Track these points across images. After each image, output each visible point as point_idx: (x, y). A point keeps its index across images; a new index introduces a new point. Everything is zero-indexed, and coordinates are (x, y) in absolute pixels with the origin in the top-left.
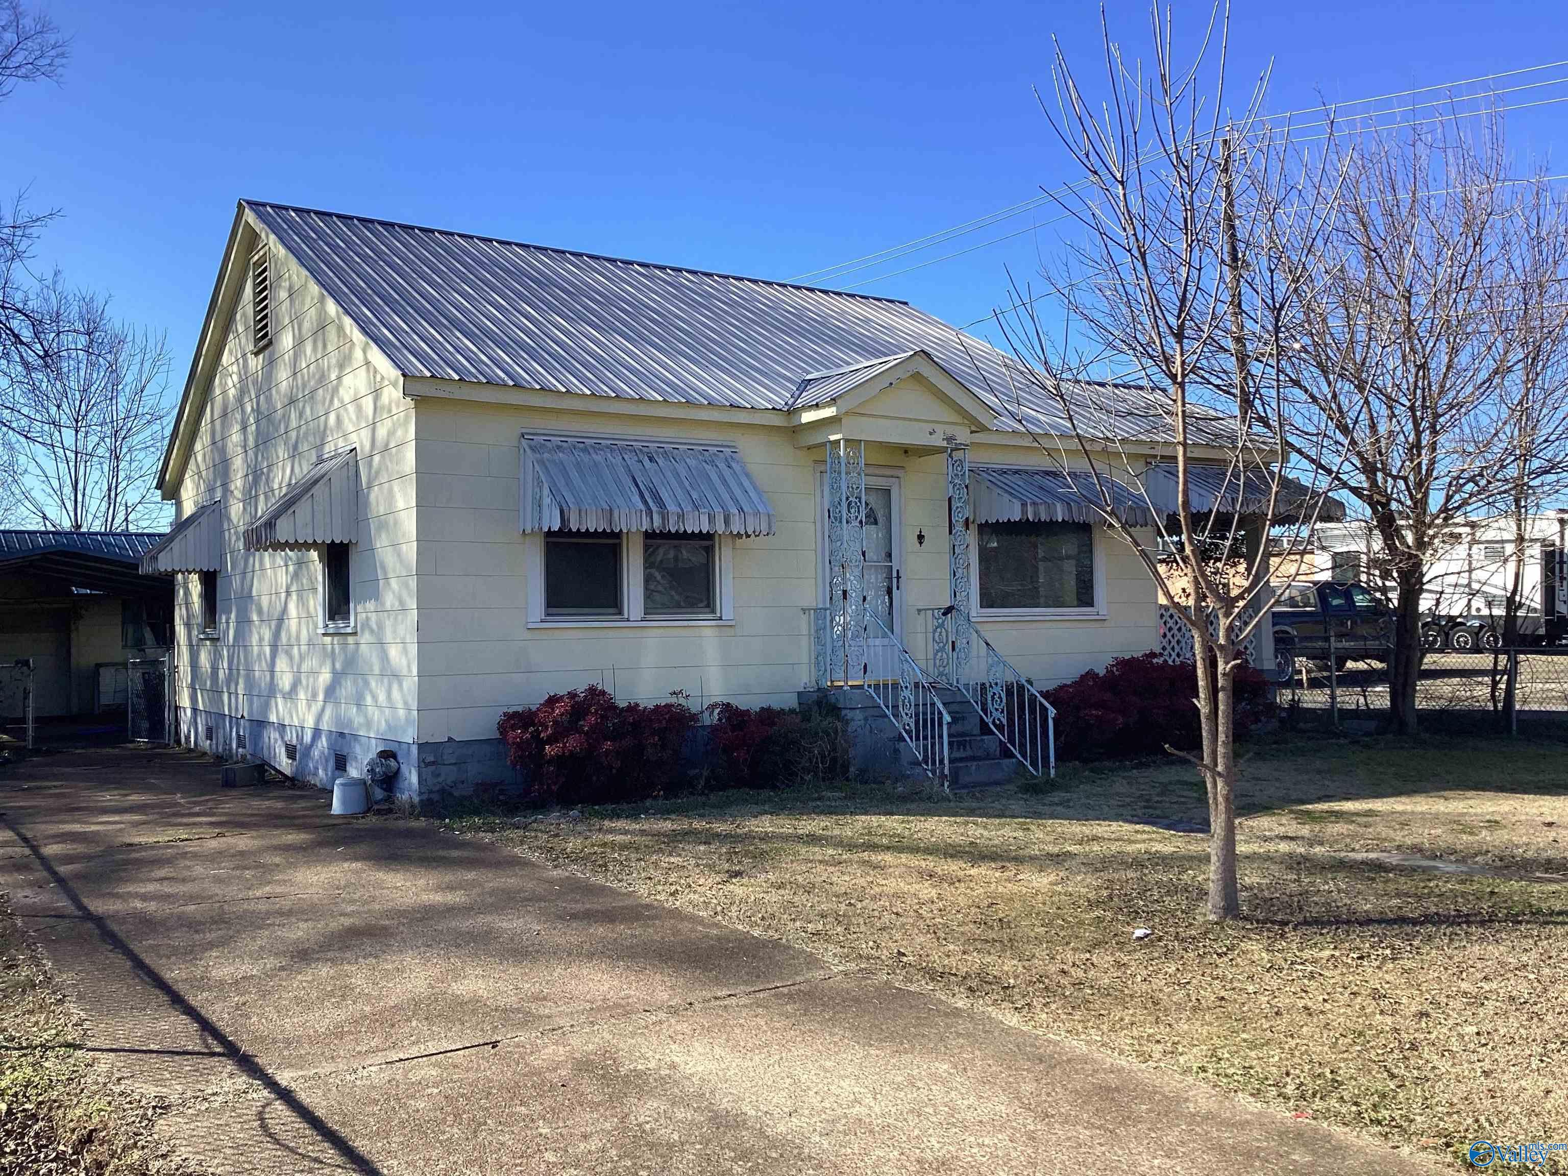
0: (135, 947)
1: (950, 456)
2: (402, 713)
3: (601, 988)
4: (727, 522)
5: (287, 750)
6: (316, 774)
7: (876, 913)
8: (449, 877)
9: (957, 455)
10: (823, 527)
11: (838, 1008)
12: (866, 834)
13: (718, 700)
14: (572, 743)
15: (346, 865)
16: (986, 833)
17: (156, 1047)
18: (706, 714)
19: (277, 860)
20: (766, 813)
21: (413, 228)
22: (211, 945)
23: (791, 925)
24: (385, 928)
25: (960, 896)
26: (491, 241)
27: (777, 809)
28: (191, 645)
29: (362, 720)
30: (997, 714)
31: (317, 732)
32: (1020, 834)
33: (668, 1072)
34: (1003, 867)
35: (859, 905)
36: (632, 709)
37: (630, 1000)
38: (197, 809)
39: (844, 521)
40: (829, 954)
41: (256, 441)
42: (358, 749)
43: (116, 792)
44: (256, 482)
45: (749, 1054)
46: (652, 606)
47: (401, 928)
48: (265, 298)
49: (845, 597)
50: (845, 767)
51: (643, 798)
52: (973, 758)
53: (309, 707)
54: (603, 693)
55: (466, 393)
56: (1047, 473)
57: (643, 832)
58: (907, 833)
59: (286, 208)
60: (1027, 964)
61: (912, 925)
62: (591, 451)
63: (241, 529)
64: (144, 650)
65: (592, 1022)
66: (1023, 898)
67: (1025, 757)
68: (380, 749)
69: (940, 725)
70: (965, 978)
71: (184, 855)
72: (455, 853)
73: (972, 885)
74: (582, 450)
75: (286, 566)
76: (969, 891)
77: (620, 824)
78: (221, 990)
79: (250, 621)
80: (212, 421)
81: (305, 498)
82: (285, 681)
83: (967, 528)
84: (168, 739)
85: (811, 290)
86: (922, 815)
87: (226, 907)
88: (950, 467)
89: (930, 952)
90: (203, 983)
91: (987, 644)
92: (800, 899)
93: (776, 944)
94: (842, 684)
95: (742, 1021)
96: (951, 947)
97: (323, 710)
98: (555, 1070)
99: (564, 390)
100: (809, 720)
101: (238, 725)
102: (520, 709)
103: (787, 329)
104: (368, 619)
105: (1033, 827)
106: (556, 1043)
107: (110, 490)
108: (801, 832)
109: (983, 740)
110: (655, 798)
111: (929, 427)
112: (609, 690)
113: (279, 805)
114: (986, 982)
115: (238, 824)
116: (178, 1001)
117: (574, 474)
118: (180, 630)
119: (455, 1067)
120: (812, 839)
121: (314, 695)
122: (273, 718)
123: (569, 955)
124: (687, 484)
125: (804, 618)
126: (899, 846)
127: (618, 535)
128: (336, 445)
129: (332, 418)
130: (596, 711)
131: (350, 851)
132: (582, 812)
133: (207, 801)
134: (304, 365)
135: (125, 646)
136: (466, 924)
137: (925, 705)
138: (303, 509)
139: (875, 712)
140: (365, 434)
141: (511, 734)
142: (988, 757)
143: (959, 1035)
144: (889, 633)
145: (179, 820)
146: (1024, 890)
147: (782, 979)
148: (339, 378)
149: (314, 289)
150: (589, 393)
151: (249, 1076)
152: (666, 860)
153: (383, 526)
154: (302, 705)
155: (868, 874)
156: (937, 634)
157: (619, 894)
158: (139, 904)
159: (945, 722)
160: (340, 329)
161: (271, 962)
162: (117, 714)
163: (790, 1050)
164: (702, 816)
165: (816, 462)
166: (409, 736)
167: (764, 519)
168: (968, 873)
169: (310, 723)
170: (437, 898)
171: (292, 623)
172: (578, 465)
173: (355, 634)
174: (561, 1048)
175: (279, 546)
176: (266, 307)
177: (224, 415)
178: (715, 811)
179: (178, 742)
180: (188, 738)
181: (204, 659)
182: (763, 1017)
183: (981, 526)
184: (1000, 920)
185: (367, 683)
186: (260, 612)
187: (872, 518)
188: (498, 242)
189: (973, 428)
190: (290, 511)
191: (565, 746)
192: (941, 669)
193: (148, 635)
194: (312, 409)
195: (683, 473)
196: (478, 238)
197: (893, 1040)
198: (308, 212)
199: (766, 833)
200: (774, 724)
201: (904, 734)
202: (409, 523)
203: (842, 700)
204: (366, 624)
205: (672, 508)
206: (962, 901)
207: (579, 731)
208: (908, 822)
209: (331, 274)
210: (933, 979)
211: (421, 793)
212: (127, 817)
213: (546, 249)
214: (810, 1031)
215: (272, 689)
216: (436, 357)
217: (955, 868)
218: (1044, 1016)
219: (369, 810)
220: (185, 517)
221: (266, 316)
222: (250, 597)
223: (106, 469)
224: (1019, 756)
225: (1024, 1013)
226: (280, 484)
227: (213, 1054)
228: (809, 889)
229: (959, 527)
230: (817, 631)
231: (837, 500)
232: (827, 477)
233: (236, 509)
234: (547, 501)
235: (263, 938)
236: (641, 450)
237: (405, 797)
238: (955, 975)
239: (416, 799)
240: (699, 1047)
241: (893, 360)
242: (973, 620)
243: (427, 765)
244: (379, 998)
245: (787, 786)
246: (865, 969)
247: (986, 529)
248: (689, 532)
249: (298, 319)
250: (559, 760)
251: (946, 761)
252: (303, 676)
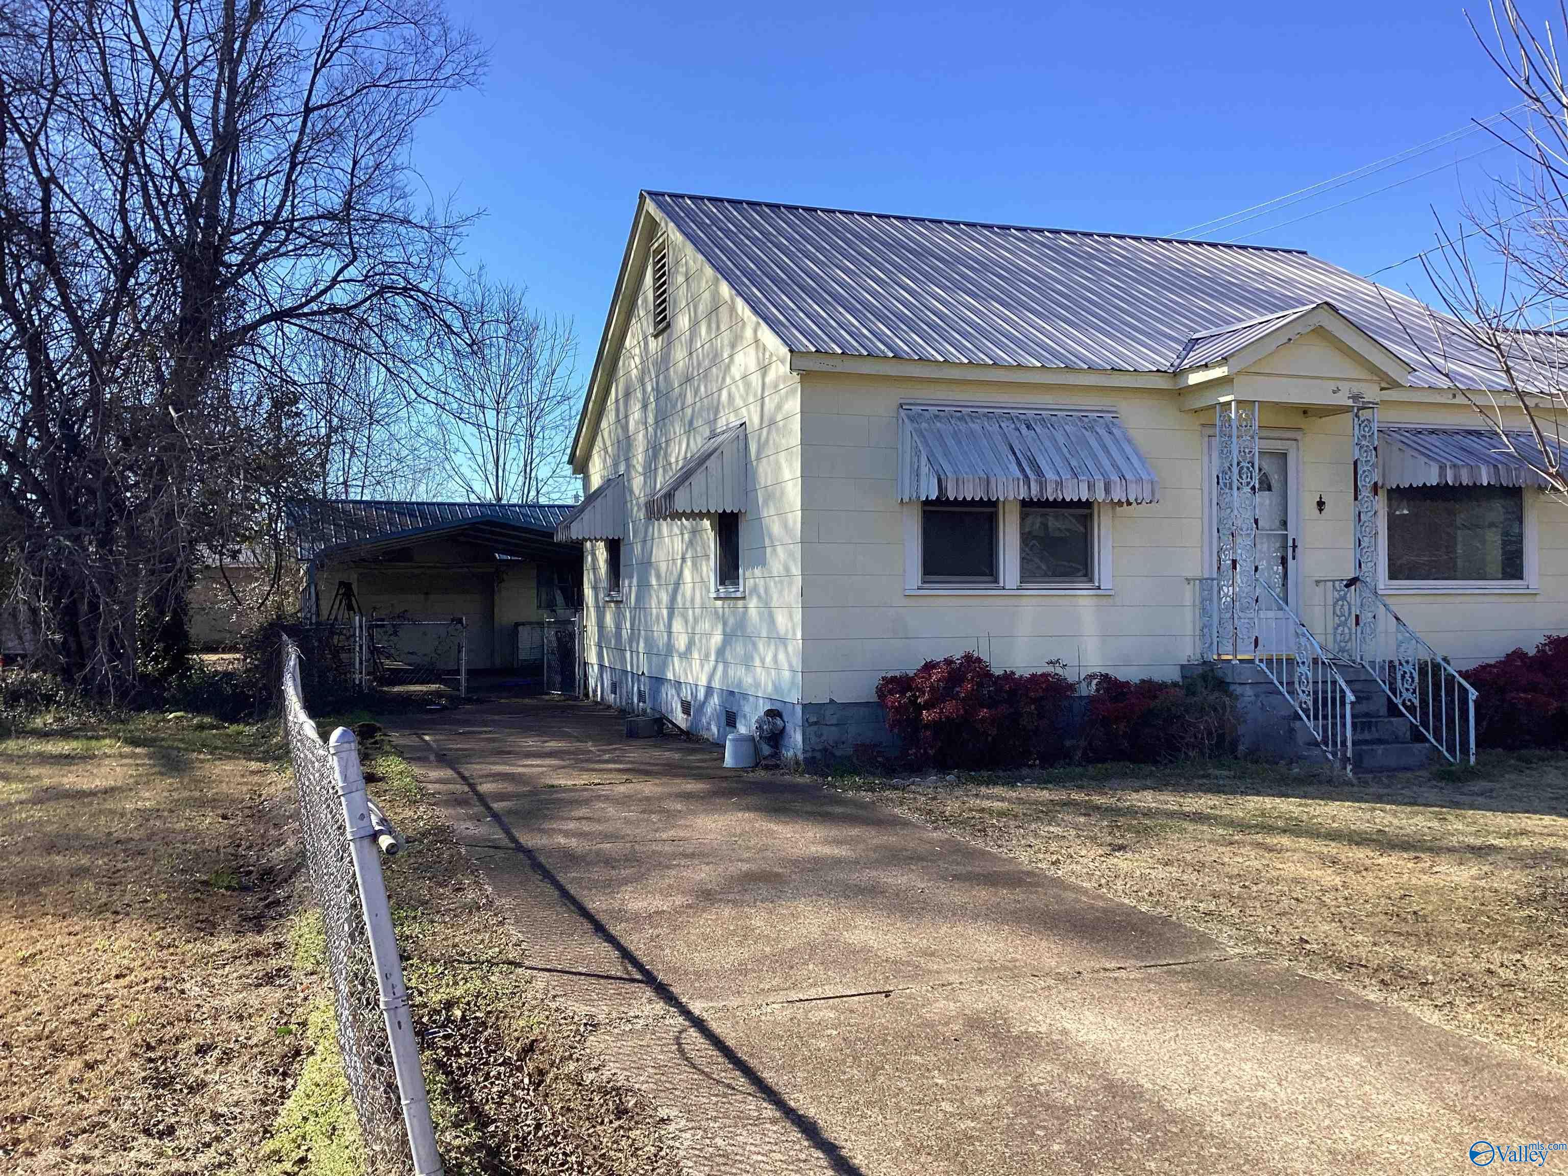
0: (561, 878)
1: (1357, 416)
2: (786, 674)
3: (988, 950)
4: (1107, 490)
5: (682, 706)
6: (708, 729)
7: (1274, 898)
8: (834, 832)
9: (1364, 414)
10: (1210, 493)
11: (1237, 991)
12: (1259, 816)
13: (1097, 670)
14: (949, 707)
15: (740, 815)
16: (1396, 822)
17: (584, 970)
18: (1084, 684)
19: (679, 807)
20: (1145, 788)
21: (797, 208)
22: (626, 881)
23: (1181, 903)
24: (777, 875)
25: (1368, 885)
26: (870, 215)
27: (1159, 786)
28: (597, 607)
29: (750, 680)
30: (1408, 694)
31: (709, 690)
32: (1435, 824)
33: (1059, 1037)
34: (1416, 858)
35: (1255, 888)
36: (1008, 677)
37: (1017, 964)
38: (607, 757)
39: (1235, 488)
40: (1224, 935)
41: (656, 418)
42: (747, 709)
43: (536, 739)
44: (655, 456)
45: (1143, 1028)
46: (1028, 575)
47: (793, 876)
48: (664, 283)
49: (1234, 567)
50: (1234, 744)
51: (1018, 767)
52: (1380, 741)
53: (702, 666)
54: (979, 660)
55: (849, 366)
56: (1469, 432)
57: (1020, 801)
58: (1305, 817)
59: (682, 197)
60: (1447, 960)
61: (1315, 912)
62: (968, 420)
63: (642, 500)
64: (554, 611)
65: (980, 982)
66: (1440, 891)
67: (1439, 740)
68: (768, 707)
69: (1343, 704)
70: (1377, 970)
71: (598, 797)
72: (839, 810)
73: (1381, 874)
74: (959, 419)
75: (682, 534)
76: (1377, 881)
77: (998, 790)
78: (637, 922)
79: (650, 586)
80: (617, 401)
81: (699, 471)
82: (681, 642)
83: (1376, 493)
84: (579, 692)
85: (1199, 244)
86: (1322, 799)
87: (637, 847)
88: (1357, 427)
89: (1336, 941)
90: (620, 915)
91: (1397, 619)
92: (1190, 877)
93: (1165, 921)
94: (1230, 657)
95: (1133, 995)
96: (1360, 938)
97: (715, 668)
98: (947, 1024)
99: (942, 359)
100: (1194, 694)
101: (639, 681)
102: (898, 674)
103: (1170, 285)
104: (756, 585)
105: (1449, 817)
106: (947, 998)
107: (526, 466)
108: (1187, 809)
109: (1391, 722)
110: (1030, 767)
111: (1332, 385)
112: (985, 657)
113: (677, 756)
114: (1401, 977)
115: (644, 772)
116: (600, 929)
117: (951, 442)
118: (588, 592)
119: (852, 1011)
120: (1199, 818)
121: (707, 656)
122: (670, 676)
123: (954, 915)
124: (1065, 450)
125: (1188, 589)
126: (1295, 829)
127: (994, 504)
128: (727, 420)
129: (724, 394)
130: (972, 678)
131: (744, 802)
132: (958, 777)
133: (615, 749)
134: (699, 345)
135: (539, 607)
136: (855, 877)
137: (1325, 682)
138: (698, 480)
139: (1263, 688)
140: (755, 411)
141: (890, 698)
142: (1397, 740)
143: (1371, 1028)
144: (1284, 606)
145: (592, 766)
146: (1442, 884)
147: (1173, 956)
148: (731, 356)
149: (709, 271)
150: (966, 361)
151: (666, 1003)
152: (1046, 829)
153: (769, 497)
154: (696, 664)
155: (1263, 857)
156: (1338, 608)
157: (1000, 859)
158: (562, 840)
159: (1348, 701)
160: (733, 309)
161: (679, 900)
162: (535, 668)
163: (1186, 1028)
164: (1081, 788)
165: (1203, 425)
166: (794, 697)
167: (1147, 487)
168: (1376, 862)
169: (703, 681)
170: (827, 850)
171: (687, 588)
172: (955, 434)
173: (744, 598)
174: (952, 1004)
175: (676, 516)
176: (664, 292)
177: (627, 395)
178: (1094, 783)
179: (587, 695)
180: (595, 691)
181: (609, 619)
182: (1156, 993)
183: (1390, 492)
184: (1415, 913)
185: (754, 645)
186: (658, 577)
187: (1266, 485)
188: (878, 216)
189: (1384, 385)
190: (687, 483)
191: (942, 712)
192: (1343, 644)
193: (559, 599)
194: (706, 387)
195: (1061, 440)
196: (859, 214)
197: (1298, 1027)
198: (702, 198)
199: (1150, 809)
200: (1155, 697)
201: (1300, 712)
202: (793, 493)
203: (1230, 675)
204: (755, 589)
205: (1050, 475)
206: (1370, 891)
207: (955, 697)
208: (1306, 805)
209: (724, 258)
210: (1340, 969)
211: (805, 751)
212: (548, 762)
213: (923, 220)
214: (1207, 1011)
215: (670, 648)
216: (819, 332)
217: (1362, 856)
218: (1469, 1016)
219: (757, 765)
220: (593, 490)
221: (664, 301)
222: (649, 563)
223: (522, 447)
224: (1433, 740)
225: (1446, 1012)
226: (677, 458)
227: (633, 980)
228: (1200, 866)
229: (1365, 493)
230: (1202, 602)
231: (1227, 465)
232: (1216, 442)
233: (637, 483)
234: (925, 469)
235: (670, 877)
236: (1017, 417)
237: (790, 754)
238: (1365, 966)
239: (801, 757)
240: (1089, 1016)
241: (1292, 314)
242: (1380, 592)
243: (811, 725)
244: (777, 940)
245: (1171, 761)
246: (1265, 953)
247: (1398, 494)
248: (1068, 500)
249: (693, 302)
250: (935, 726)
251: (1349, 744)
252: (697, 637)
